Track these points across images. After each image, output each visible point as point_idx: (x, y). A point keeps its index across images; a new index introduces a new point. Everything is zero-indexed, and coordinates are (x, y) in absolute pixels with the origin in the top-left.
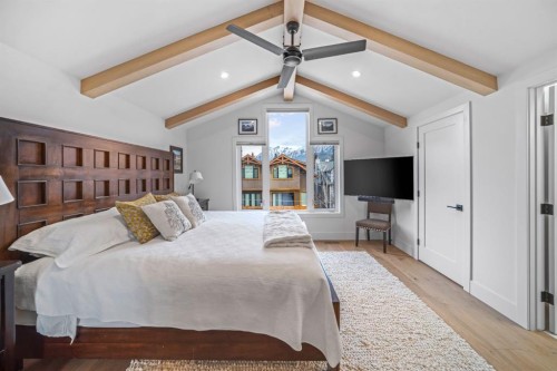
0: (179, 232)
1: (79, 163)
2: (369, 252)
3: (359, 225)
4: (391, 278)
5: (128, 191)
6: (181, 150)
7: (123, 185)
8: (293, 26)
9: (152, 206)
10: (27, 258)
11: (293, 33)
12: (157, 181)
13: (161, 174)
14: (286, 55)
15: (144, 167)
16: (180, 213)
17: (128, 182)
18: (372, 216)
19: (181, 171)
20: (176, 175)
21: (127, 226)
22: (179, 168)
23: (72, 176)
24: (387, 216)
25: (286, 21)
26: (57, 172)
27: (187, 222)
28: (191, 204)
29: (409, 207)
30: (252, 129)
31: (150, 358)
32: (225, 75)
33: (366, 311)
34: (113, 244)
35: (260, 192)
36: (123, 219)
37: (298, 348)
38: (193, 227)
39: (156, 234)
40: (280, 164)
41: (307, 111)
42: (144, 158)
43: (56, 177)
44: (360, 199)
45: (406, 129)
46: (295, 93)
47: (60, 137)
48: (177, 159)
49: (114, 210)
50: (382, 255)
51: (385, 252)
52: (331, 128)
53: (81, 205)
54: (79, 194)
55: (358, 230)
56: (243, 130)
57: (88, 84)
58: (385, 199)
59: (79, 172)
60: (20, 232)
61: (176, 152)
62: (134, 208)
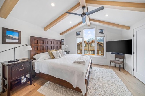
0: (59, 58)
1: (43, 43)
2: (113, 70)
3: (111, 61)
4: (119, 79)
5: (52, 49)
6: (64, 40)
7: (51, 47)
8: (84, 7)
9: (54, 52)
10: (35, 59)
11: (84, 9)
12: (58, 47)
13: (59, 45)
14: (82, 15)
15: (55, 44)
16: (59, 53)
17: (55, 47)
18: (117, 59)
19: (64, 45)
20: (62, 46)
21: (50, 55)
22: (63, 44)
23: (42, 46)
24: (122, 59)
25: (82, 7)
26: (40, 45)
27: (61, 55)
28: (62, 52)
29: (131, 57)
30: (80, 34)
31: (51, 81)
32: (71, 22)
33: (104, 86)
34: (47, 58)
35: (82, 50)
36: (49, 54)
37: (75, 87)
38: (62, 57)
39: (54, 58)
40: (93, 43)
41: (95, 28)
42: (55, 42)
43: (39, 46)
44: (111, 53)
45: (129, 30)
46: (90, 24)
47: (40, 39)
48: (63, 42)
49: (48, 53)
50: (118, 72)
51: (120, 71)
52: (102, 32)
53: (43, 51)
54: (43, 49)
55: (110, 63)
56: (78, 34)
57: (45, 28)
58: (121, 54)
59: (43, 45)
60: (34, 55)
61: (62, 40)
62: (51, 52)
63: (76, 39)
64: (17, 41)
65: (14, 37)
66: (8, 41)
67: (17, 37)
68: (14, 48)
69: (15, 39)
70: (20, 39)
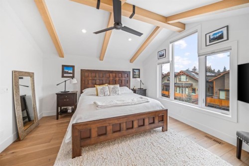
0: (102, 95)
6: (139, 70)
12: (122, 81)
13: (123, 79)
15: (116, 77)
22: (138, 76)
27: (107, 93)
28: (113, 88)
30: (163, 56)
38: (110, 95)
41: (196, 31)
42: (116, 74)
43: (90, 79)
48: (137, 73)
56: (160, 56)
61: (135, 71)
63: (158, 67)
64: (71, 75)
65: (69, 72)
66: (65, 75)
67: (71, 72)
68: (65, 81)
69: (70, 73)
70: (73, 73)
